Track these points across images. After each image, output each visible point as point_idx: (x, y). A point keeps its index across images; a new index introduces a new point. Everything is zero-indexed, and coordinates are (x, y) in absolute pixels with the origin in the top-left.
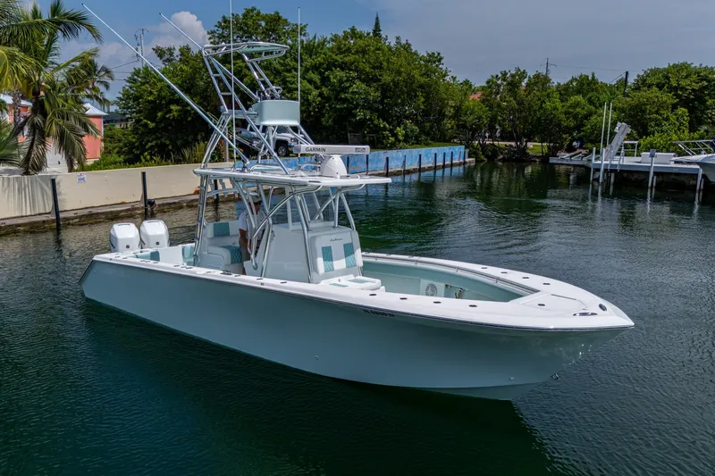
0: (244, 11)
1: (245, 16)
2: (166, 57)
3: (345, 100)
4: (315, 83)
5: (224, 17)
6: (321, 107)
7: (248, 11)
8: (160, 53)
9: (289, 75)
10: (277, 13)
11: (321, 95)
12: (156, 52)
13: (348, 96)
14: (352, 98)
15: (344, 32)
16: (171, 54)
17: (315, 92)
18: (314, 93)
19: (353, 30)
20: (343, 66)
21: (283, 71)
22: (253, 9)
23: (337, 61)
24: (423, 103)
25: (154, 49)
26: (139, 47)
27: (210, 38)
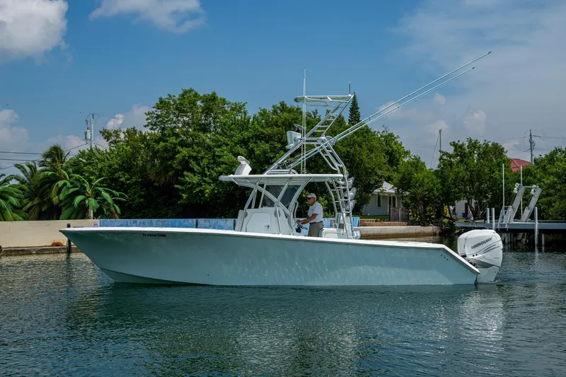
0: (181, 92)
1: (183, 96)
2: (113, 138)
5: (161, 99)
7: (186, 92)
8: (106, 135)
9: (219, 150)
10: (214, 94)
12: (103, 134)
15: (274, 107)
16: (118, 136)
19: (283, 105)
21: (214, 146)
22: (191, 91)
23: (263, 133)
25: (101, 132)
26: (89, 131)
27: (148, 119)
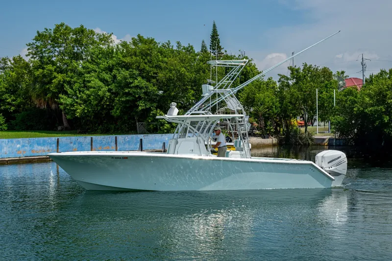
0: (55, 27)
1: (56, 30)
3: (128, 94)
4: (107, 81)
5: (38, 32)
6: (111, 100)
7: (58, 27)
9: (88, 75)
10: (82, 26)
11: (109, 90)
13: (131, 91)
14: (134, 92)
15: (133, 39)
17: (105, 88)
18: (103, 89)
20: (127, 66)
21: (85, 72)
22: (62, 25)
23: (124, 62)
24: (193, 95)
27: (29, 49)
